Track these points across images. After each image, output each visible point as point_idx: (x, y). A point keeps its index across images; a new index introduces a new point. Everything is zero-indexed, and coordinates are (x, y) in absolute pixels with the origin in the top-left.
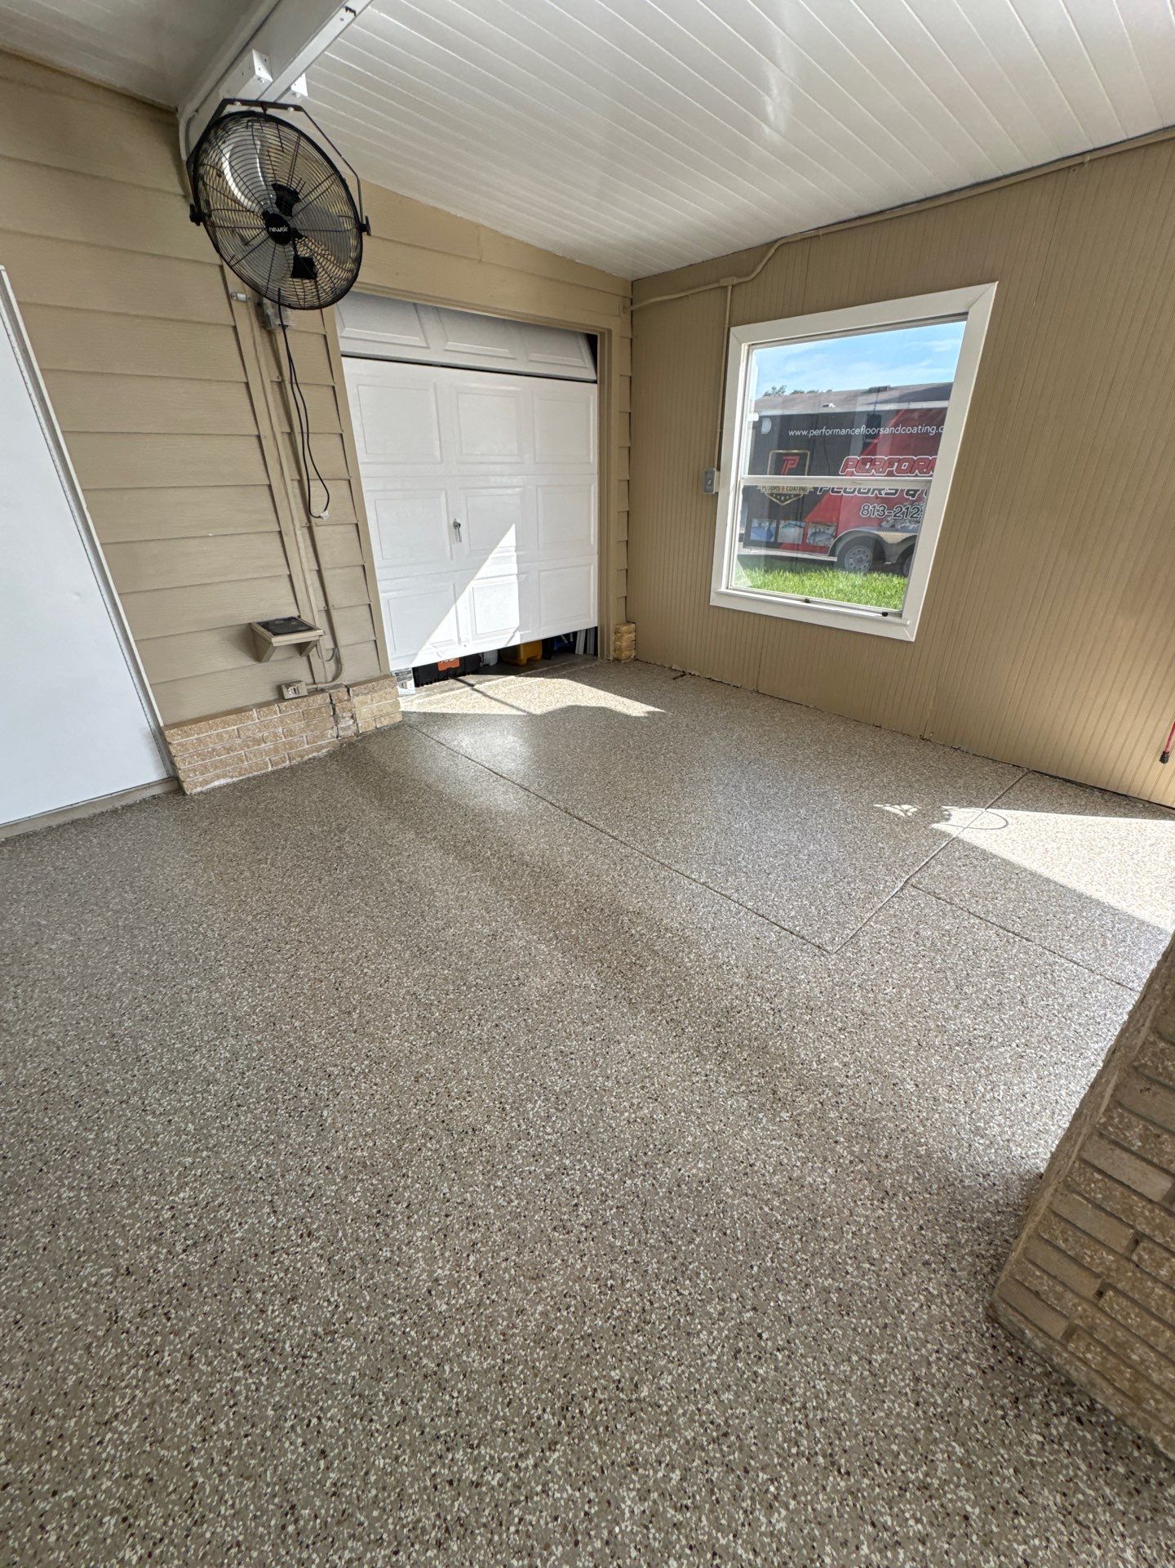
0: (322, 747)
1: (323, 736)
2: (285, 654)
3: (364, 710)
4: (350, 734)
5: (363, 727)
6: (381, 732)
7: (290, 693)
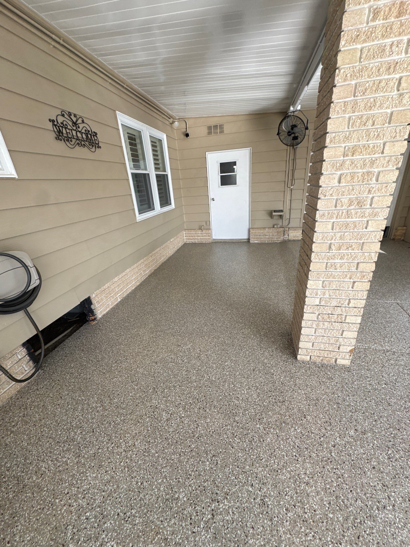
0: (279, 240)
1: (280, 238)
2: (277, 218)
3: (292, 234)
4: (287, 239)
5: (290, 238)
6: (294, 241)
7: (276, 227)
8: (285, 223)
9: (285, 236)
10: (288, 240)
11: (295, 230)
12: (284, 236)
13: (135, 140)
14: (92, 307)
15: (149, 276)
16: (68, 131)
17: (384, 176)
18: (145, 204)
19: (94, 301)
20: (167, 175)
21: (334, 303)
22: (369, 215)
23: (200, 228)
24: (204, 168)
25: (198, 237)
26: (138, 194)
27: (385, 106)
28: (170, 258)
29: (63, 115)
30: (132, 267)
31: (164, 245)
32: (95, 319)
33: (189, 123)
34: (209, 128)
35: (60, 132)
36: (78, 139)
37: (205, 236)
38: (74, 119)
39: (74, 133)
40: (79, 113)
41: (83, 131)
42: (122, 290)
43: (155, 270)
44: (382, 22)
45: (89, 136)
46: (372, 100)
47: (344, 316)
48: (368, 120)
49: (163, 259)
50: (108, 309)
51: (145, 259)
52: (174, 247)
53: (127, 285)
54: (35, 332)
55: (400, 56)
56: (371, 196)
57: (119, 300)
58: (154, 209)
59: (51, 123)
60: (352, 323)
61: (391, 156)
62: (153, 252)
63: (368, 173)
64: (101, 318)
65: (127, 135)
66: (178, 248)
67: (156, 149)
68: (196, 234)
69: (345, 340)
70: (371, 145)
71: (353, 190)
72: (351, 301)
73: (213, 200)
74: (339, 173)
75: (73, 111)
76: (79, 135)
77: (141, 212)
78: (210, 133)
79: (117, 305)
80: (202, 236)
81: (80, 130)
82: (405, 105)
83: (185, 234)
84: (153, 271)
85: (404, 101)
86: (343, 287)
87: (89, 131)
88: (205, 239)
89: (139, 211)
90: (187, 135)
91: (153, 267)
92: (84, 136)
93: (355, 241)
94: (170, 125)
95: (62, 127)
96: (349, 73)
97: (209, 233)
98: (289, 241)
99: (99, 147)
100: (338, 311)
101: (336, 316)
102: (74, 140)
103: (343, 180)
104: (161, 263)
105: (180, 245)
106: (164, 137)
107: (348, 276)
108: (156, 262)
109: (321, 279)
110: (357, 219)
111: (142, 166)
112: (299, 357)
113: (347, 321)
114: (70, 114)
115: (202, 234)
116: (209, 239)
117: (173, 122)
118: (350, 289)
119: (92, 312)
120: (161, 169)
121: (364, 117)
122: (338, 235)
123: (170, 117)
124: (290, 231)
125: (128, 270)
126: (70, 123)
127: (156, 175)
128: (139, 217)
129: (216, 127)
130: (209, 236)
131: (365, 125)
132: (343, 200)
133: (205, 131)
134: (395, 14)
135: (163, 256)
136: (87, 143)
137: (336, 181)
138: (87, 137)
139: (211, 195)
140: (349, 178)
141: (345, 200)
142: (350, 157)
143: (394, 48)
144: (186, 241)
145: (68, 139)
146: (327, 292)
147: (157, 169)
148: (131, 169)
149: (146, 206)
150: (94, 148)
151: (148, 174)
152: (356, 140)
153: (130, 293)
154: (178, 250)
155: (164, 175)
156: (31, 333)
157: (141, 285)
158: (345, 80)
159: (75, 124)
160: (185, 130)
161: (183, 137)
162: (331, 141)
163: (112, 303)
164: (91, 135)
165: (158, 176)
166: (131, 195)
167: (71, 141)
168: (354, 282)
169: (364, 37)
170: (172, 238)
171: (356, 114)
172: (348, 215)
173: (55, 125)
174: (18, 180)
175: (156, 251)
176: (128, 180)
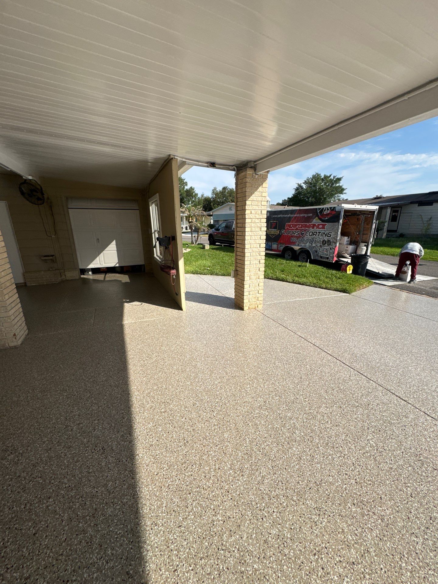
3: (69, 275)
4: (64, 279)
6: (72, 280)
9: (62, 277)
11: (71, 271)
98: (67, 280)
124: (66, 273)
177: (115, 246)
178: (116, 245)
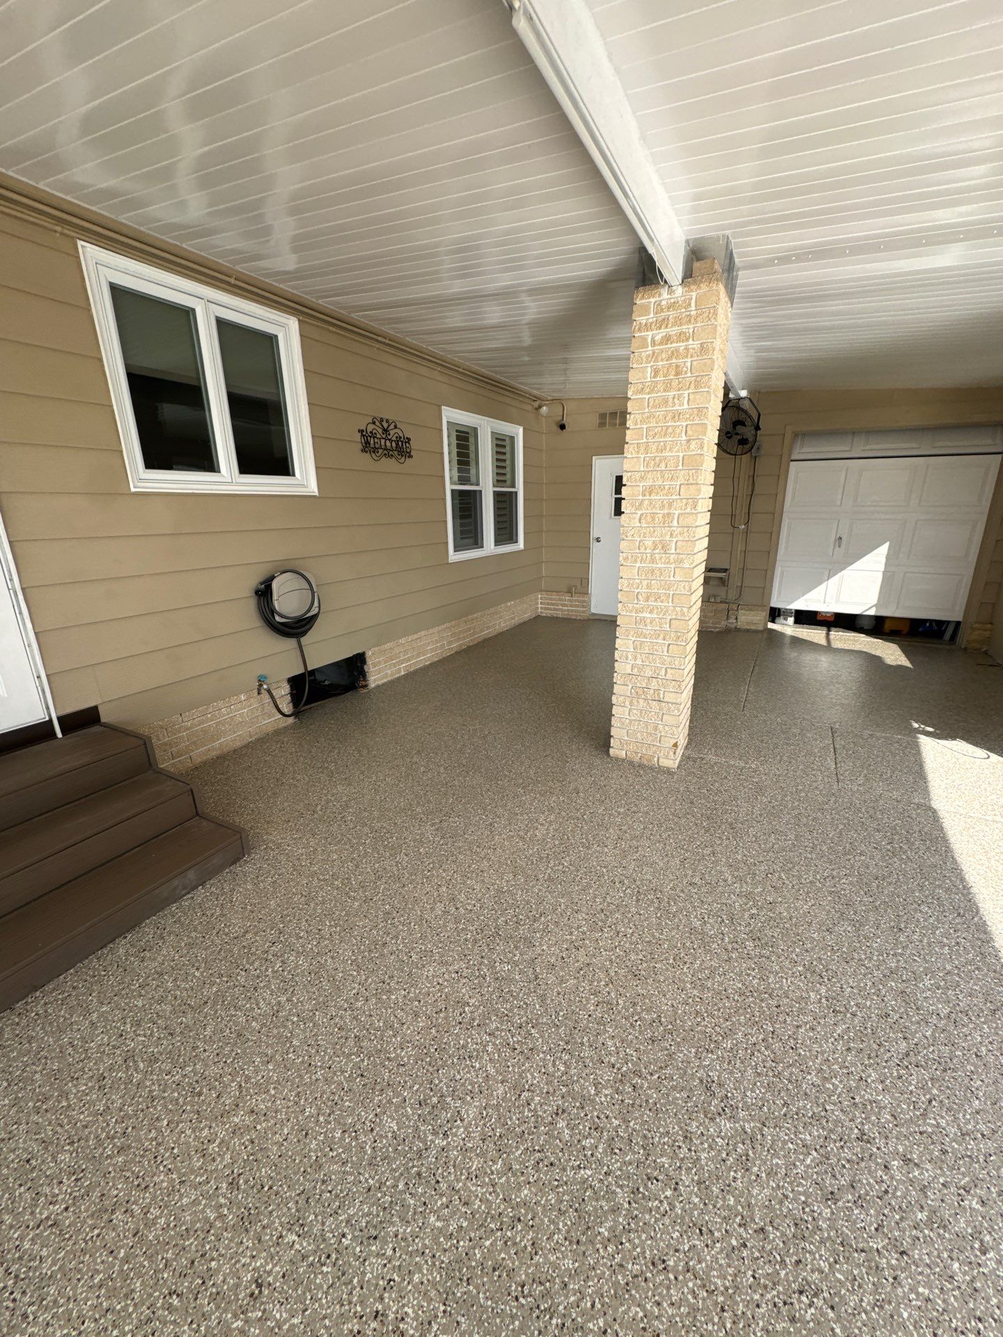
1: (719, 623)
2: (716, 582)
3: (744, 617)
4: (733, 626)
5: (739, 625)
6: (748, 631)
7: (712, 600)
8: (732, 595)
9: (730, 621)
10: (736, 628)
11: (751, 610)
12: (727, 619)
13: (467, 439)
14: (365, 667)
15: (456, 653)
16: (376, 440)
17: (684, 519)
18: (469, 538)
19: (369, 662)
20: (516, 493)
21: (649, 673)
22: (675, 562)
23: (569, 592)
24: (586, 482)
25: (564, 606)
26: (459, 521)
27: (675, 450)
28: (502, 634)
29: (374, 423)
30: (431, 631)
31: (492, 610)
32: (366, 686)
33: (569, 407)
34: (603, 416)
35: (367, 443)
36: (386, 449)
37: (576, 606)
38: (385, 425)
39: (383, 441)
40: (390, 418)
41: (394, 438)
42: (408, 660)
43: (469, 647)
44: (662, 378)
45: (400, 443)
46: (662, 444)
47: (662, 693)
48: (660, 461)
49: (486, 633)
50: (385, 680)
51: (453, 623)
52: (513, 618)
53: (418, 655)
54: (301, 671)
55: (681, 408)
56: (675, 540)
57: (403, 673)
58: (482, 547)
59: (360, 434)
60: (672, 703)
61: (688, 499)
62: (470, 617)
63: (668, 514)
64: (374, 688)
65: (454, 434)
66: (521, 621)
67: (503, 450)
68: (560, 600)
69: (666, 728)
70: (667, 487)
71: (654, 531)
72: (668, 670)
73: (598, 540)
74: (639, 512)
75: (385, 417)
76: (388, 443)
77: (457, 549)
78: (602, 424)
79: (398, 678)
80: (571, 606)
81: (390, 437)
82: (693, 451)
83: (541, 599)
84: (464, 647)
85: (692, 447)
86: (656, 650)
87: (400, 438)
88: (575, 611)
89: (455, 547)
90: (563, 427)
91: (467, 641)
92: (394, 444)
93: (664, 591)
94: (535, 411)
95: (370, 437)
96: (639, 417)
97: (584, 601)
98: (737, 630)
99: (410, 456)
100: (654, 683)
101: (652, 692)
102: (380, 451)
103: (643, 521)
104: (482, 639)
105: (527, 616)
106: (519, 432)
107: (662, 636)
108: (474, 633)
109: (631, 638)
110: (663, 566)
111: (473, 479)
112: (611, 751)
113: (666, 700)
114: (382, 420)
115: (571, 601)
116: (583, 612)
117: (540, 407)
118: (665, 653)
119: (363, 674)
120: (508, 483)
121: (657, 459)
122: (645, 583)
123: (537, 398)
124: (740, 612)
125: (423, 633)
126: (380, 431)
127: (494, 492)
128: (454, 556)
129: (614, 414)
130: (583, 607)
131: (658, 466)
132: (646, 543)
133: (596, 420)
134: (673, 373)
135: (488, 628)
136: (396, 453)
137: (637, 520)
138: (397, 444)
139: (595, 533)
140: (649, 519)
141: (649, 543)
142: (648, 497)
143: (676, 400)
144: (541, 612)
145: (375, 450)
146: (639, 656)
147: (499, 482)
148: (452, 483)
149: (471, 541)
150: (403, 458)
151: (481, 491)
152: (651, 480)
153: (421, 668)
154: (520, 625)
155: (511, 493)
156: (299, 670)
157: (440, 661)
158: (636, 425)
159: (385, 431)
160: (560, 418)
161: (556, 428)
162: (628, 481)
163: (392, 674)
164: (402, 442)
165: (497, 495)
166: (445, 522)
167: (378, 452)
168: (669, 645)
169: (648, 390)
170: (510, 601)
171: (649, 455)
172: (653, 561)
173: (364, 436)
174: (319, 498)
175: (475, 615)
176: (444, 499)
177: (884, 560)
178: (888, 558)
